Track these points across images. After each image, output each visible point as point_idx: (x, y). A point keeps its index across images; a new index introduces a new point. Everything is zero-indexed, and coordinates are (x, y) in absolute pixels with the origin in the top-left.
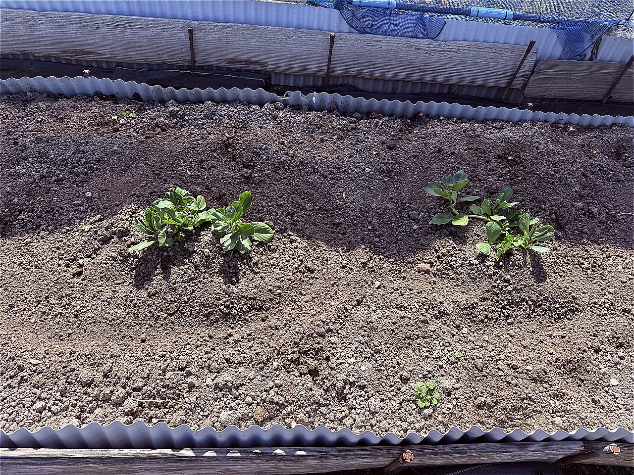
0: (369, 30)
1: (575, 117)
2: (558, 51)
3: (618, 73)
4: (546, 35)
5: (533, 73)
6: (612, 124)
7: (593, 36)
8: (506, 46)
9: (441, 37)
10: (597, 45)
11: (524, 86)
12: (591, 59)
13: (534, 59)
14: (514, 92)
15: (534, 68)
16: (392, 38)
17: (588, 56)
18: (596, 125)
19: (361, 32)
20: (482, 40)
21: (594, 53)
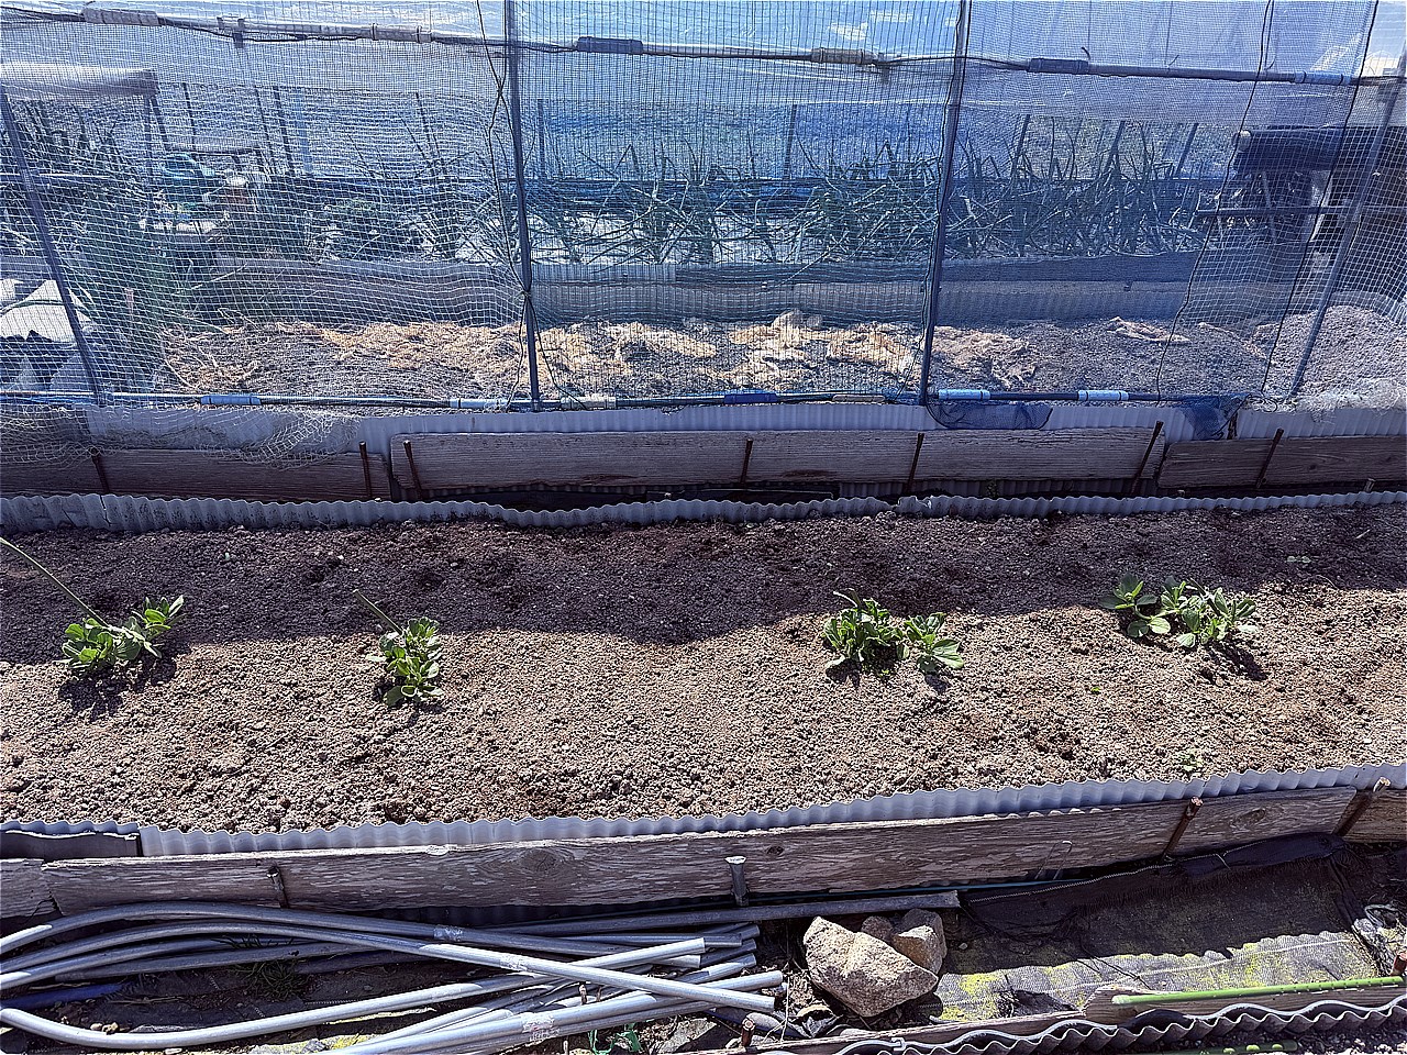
0: (959, 425)
1: (1237, 502)
2: (1190, 431)
3: (1266, 451)
4: (1172, 415)
5: (1164, 458)
6: (1280, 507)
7: (1226, 412)
8: (1127, 430)
9: (1048, 426)
10: (1233, 421)
11: (1157, 475)
12: (1230, 437)
13: (1163, 442)
14: (1145, 482)
15: (1165, 453)
16: (989, 432)
17: (1226, 435)
18: (1262, 509)
19: (950, 429)
20: (1096, 425)
21: (1232, 431)
